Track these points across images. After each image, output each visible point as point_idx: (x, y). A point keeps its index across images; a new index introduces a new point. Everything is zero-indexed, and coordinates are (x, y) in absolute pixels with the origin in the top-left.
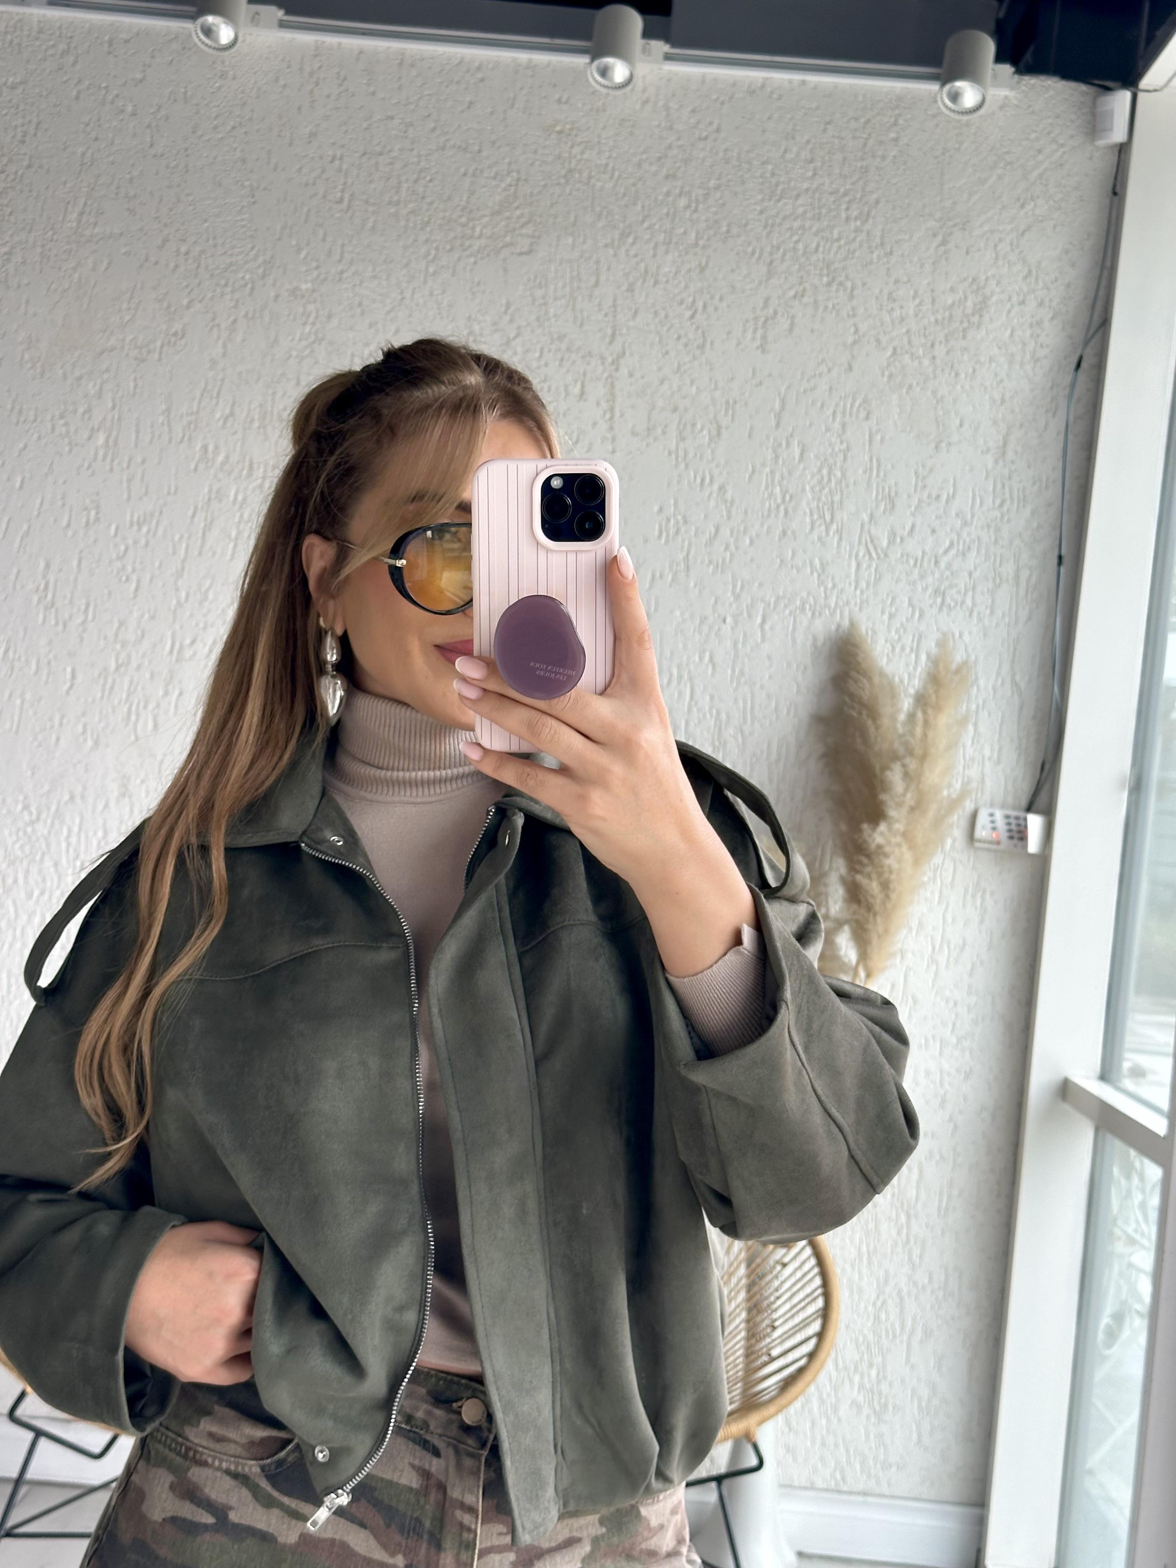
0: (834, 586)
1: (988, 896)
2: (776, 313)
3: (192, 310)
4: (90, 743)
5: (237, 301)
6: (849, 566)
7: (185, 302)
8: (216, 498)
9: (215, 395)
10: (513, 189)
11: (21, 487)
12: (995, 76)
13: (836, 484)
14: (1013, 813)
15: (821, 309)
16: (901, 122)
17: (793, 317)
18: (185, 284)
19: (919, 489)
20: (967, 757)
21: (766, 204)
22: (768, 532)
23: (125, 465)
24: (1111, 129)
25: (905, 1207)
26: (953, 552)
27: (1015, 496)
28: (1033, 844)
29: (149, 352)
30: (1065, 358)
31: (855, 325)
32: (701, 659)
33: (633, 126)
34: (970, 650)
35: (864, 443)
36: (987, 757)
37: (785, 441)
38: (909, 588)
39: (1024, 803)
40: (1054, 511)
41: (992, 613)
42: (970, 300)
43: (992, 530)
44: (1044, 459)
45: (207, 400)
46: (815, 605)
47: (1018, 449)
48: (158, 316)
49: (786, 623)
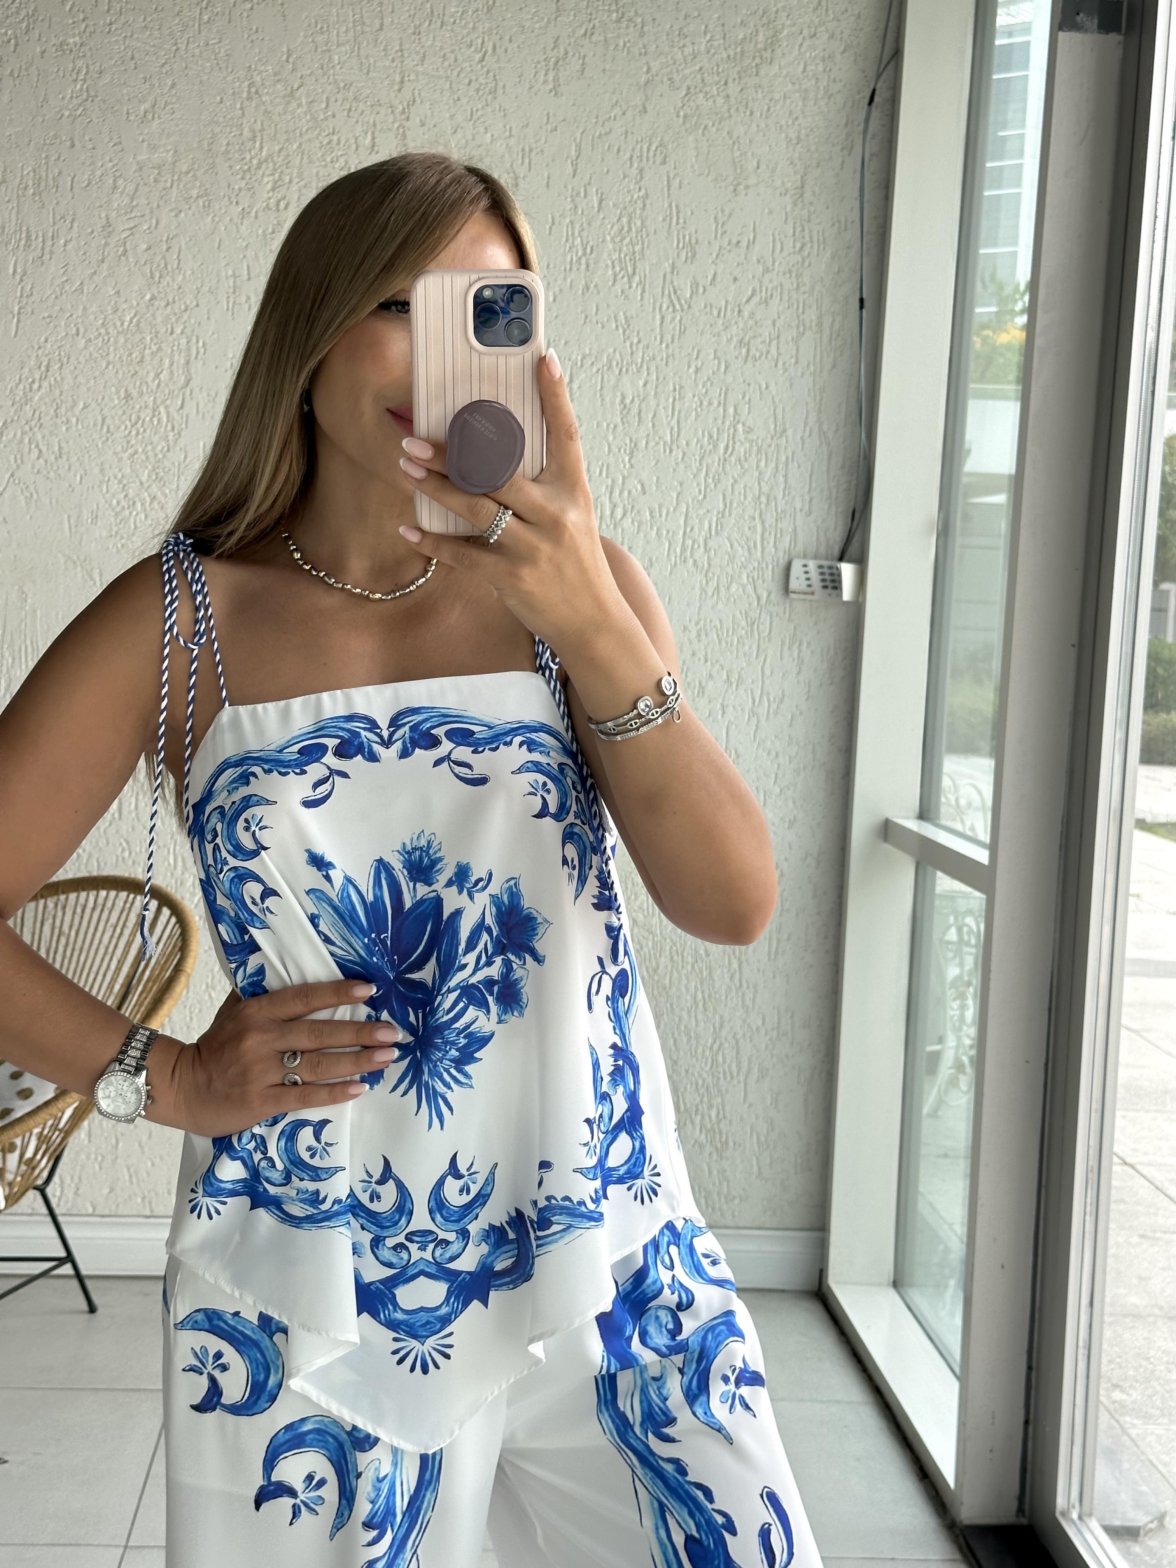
0: (639, 342)
1: (805, 644)
2: (566, 53)
6: (654, 319)
13: (637, 232)
14: (826, 563)
15: (612, 48)
17: (584, 57)
19: (719, 235)
20: (780, 511)
22: (571, 286)
26: (756, 299)
27: (815, 239)
28: (847, 593)
30: (859, 93)
31: (647, 63)
34: (777, 401)
35: (662, 190)
36: (798, 509)
37: (582, 190)
38: (713, 340)
39: (837, 552)
40: (854, 252)
41: (796, 362)
42: (761, 34)
43: (793, 275)
44: (842, 199)
46: (622, 361)
47: (816, 190)
49: (594, 381)
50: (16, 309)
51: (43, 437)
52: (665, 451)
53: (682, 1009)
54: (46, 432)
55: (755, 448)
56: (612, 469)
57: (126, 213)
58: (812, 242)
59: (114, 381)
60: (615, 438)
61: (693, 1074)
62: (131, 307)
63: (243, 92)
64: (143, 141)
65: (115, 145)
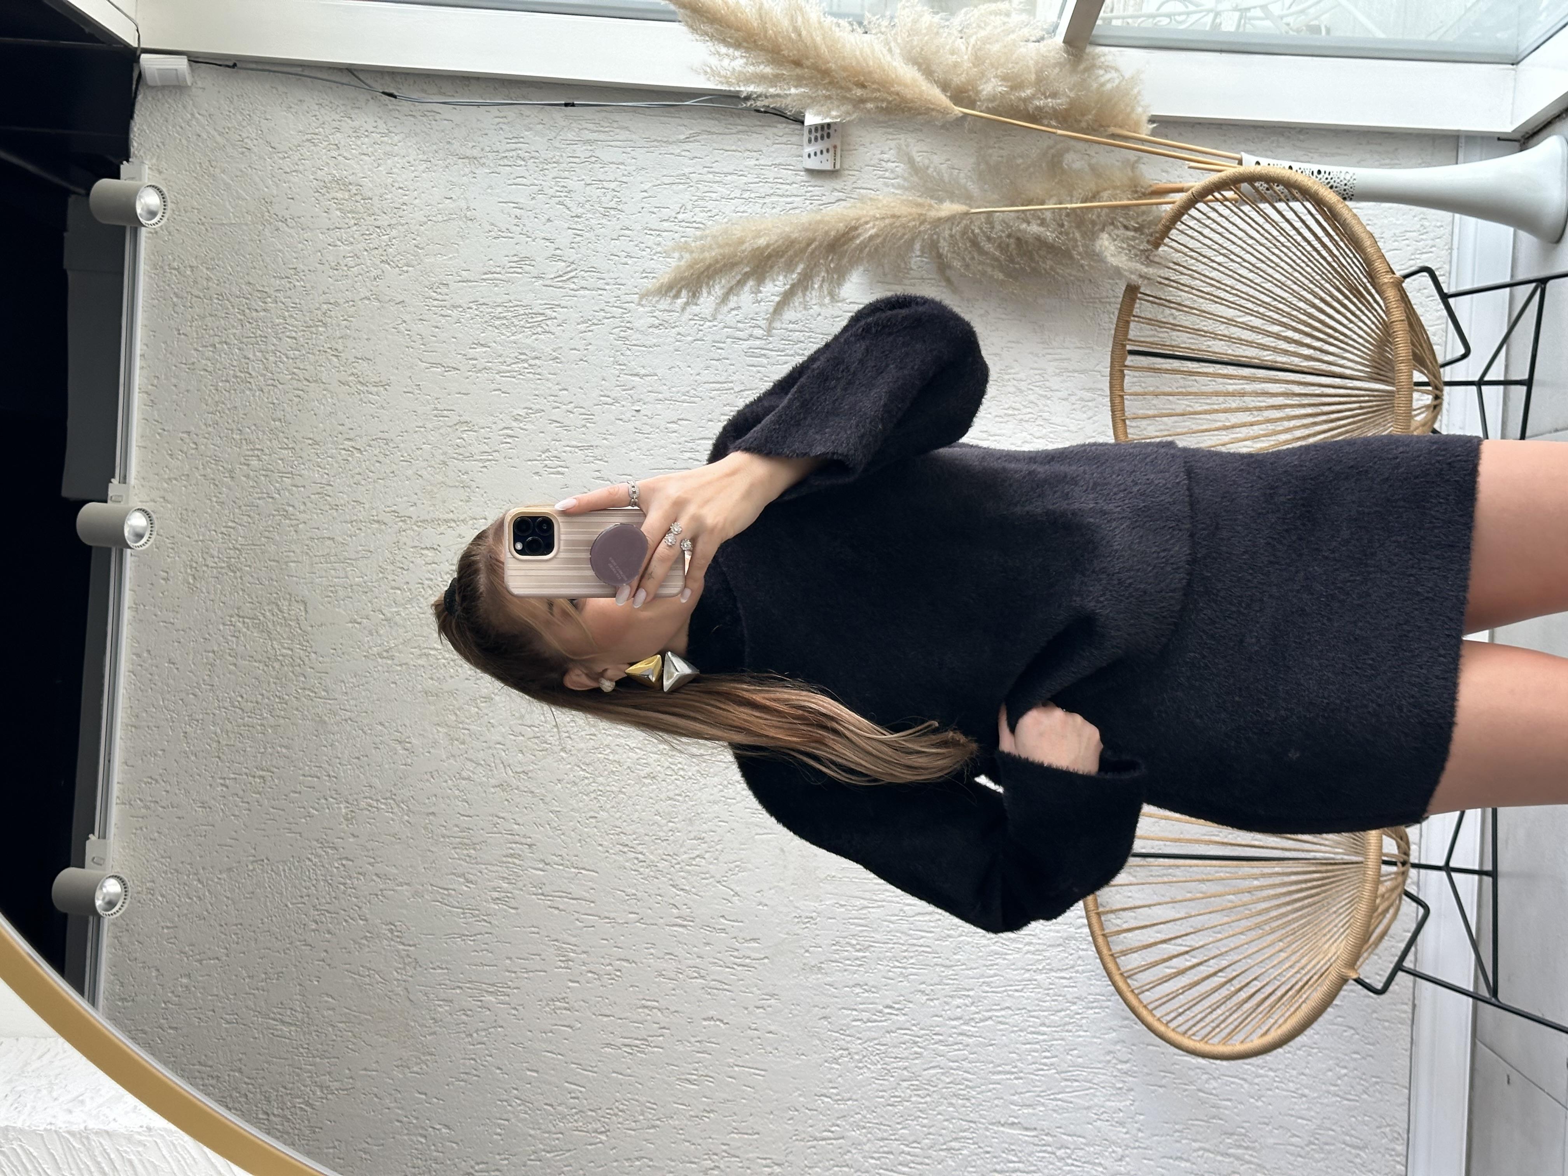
0: (603, 310)
1: (885, 157)
2: (352, 374)
3: (368, 916)
4: (773, 1001)
5: (359, 873)
6: (584, 297)
7: (361, 922)
8: (541, 888)
9: (446, 892)
10: (246, 620)
11: (537, 1071)
12: (133, 179)
13: (508, 311)
14: (806, 137)
15: (348, 332)
16: (175, 264)
17: (356, 358)
18: (344, 923)
19: (510, 235)
20: (758, 180)
21: (254, 387)
22: (555, 374)
23: (513, 975)
24: (176, 70)
26: (567, 201)
27: (514, 145)
29: (408, 956)
30: (385, 107)
31: (362, 299)
32: (675, 432)
33: (186, 510)
34: (659, 182)
35: (470, 287)
36: (757, 162)
37: (471, 362)
38: (603, 241)
39: (799, 127)
40: (525, 110)
41: (623, 164)
42: (335, 194)
43: (546, 167)
44: (478, 120)
45: (451, 900)
46: (621, 326)
47: (470, 145)
48: (375, 949)
49: (639, 354)
50: (573, 870)
51: (685, 853)
54: (682, 850)
55: (700, 203)
56: (717, 338)
57: (491, 770)
58: (516, 149)
59: (637, 787)
62: (572, 770)
63: (386, 663)
64: (429, 752)
65: (432, 777)
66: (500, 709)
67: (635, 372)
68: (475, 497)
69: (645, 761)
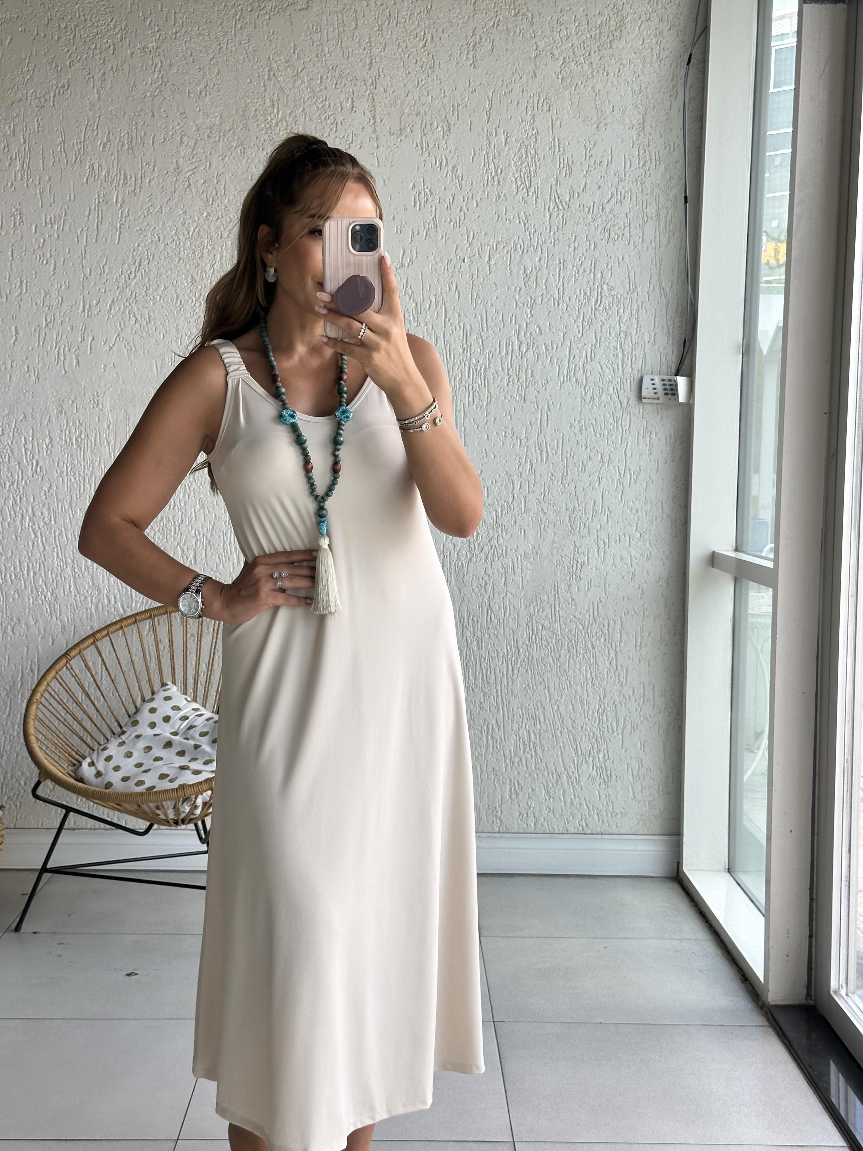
0: (535, 231)
1: (654, 434)
2: (481, 38)
3: (73, 68)
4: (33, 378)
5: (104, 59)
6: (544, 216)
7: (68, 63)
8: (103, 201)
9: (95, 128)
13: (532, 158)
14: (667, 378)
15: (512, 34)
17: (493, 40)
19: (588, 158)
20: (634, 343)
22: (488, 196)
23: (37, 182)
25: (614, 647)
26: (614, 200)
27: (654, 158)
28: (682, 397)
29: (46, 101)
30: (680, 57)
31: (536, 43)
32: (450, 289)
34: (630, 268)
35: (548, 128)
36: (646, 342)
37: (494, 131)
38: (586, 228)
39: (674, 370)
40: (680, 166)
41: (643, 241)
42: (613, 20)
43: (639, 183)
44: (671, 130)
45: (90, 132)
46: (524, 245)
47: (653, 124)
48: (49, 74)
49: (505, 259)
50: (119, 225)
51: (138, 309)
52: (554, 304)
53: (578, 685)
54: (140, 307)
55: (616, 301)
56: (519, 318)
57: (189, 159)
58: (651, 159)
59: (184, 271)
60: (520, 297)
61: (586, 729)
62: (194, 221)
63: (265, 75)
64: (200, 110)
65: (181, 114)
66: (237, 165)
67: (492, 257)
68: (393, 140)
69: (204, 276)
